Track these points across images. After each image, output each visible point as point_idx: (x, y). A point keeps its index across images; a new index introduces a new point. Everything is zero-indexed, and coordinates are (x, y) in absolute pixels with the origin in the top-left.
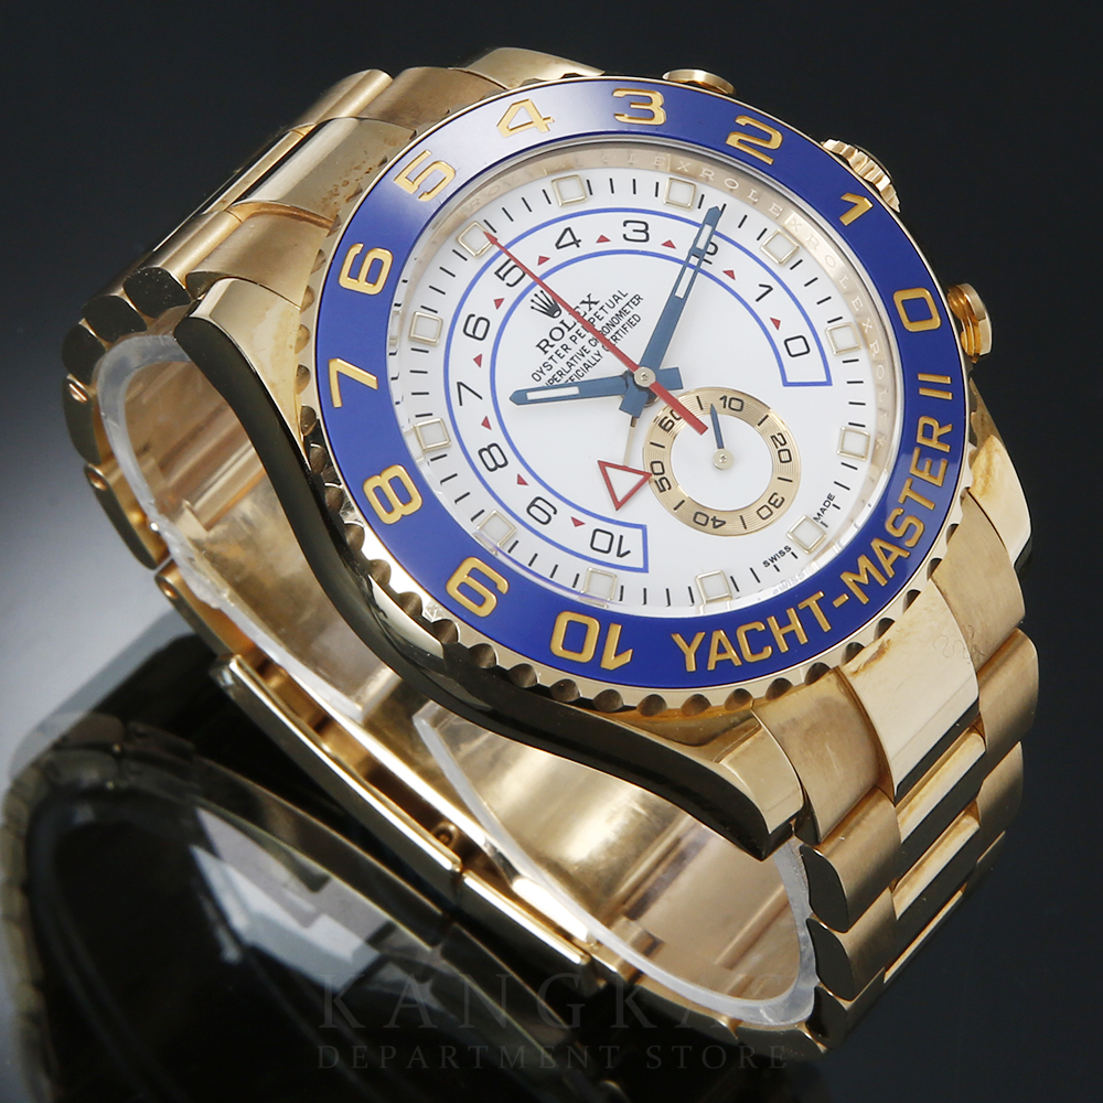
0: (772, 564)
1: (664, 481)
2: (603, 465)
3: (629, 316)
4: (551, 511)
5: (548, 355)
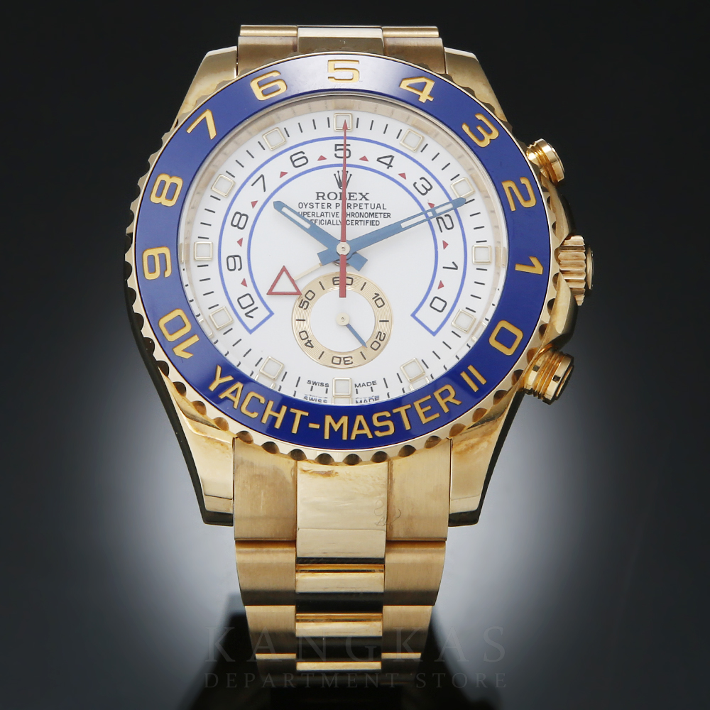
0: (312, 385)
1: (306, 304)
2: (284, 269)
3: (376, 219)
4: (238, 267)
5: (318, 201)
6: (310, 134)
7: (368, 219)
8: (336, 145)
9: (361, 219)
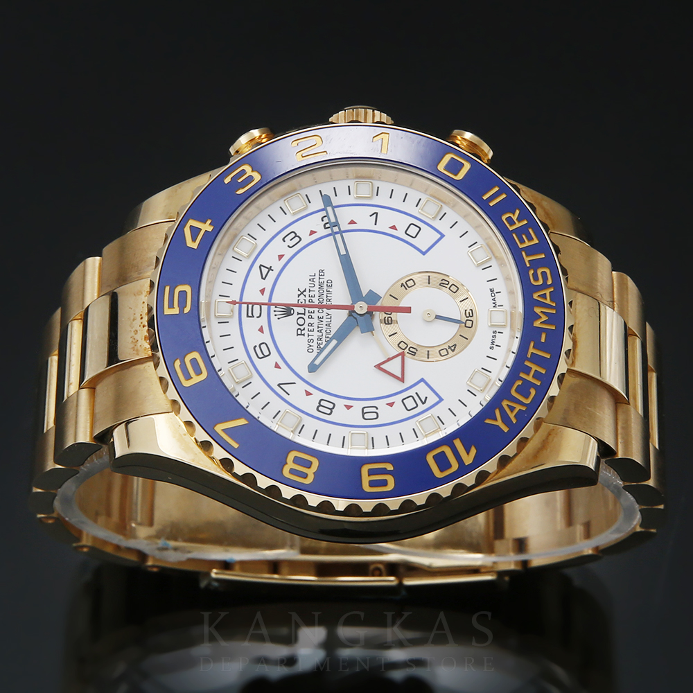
0: (494, 346)
1: (411, 349)
2: (378, 367)
3: (325, 282)
4: (374, 410)
5: (306, 335)
6: (235, 340)
7: (325, 291)
8: (248, 316)
9: (325, 296)
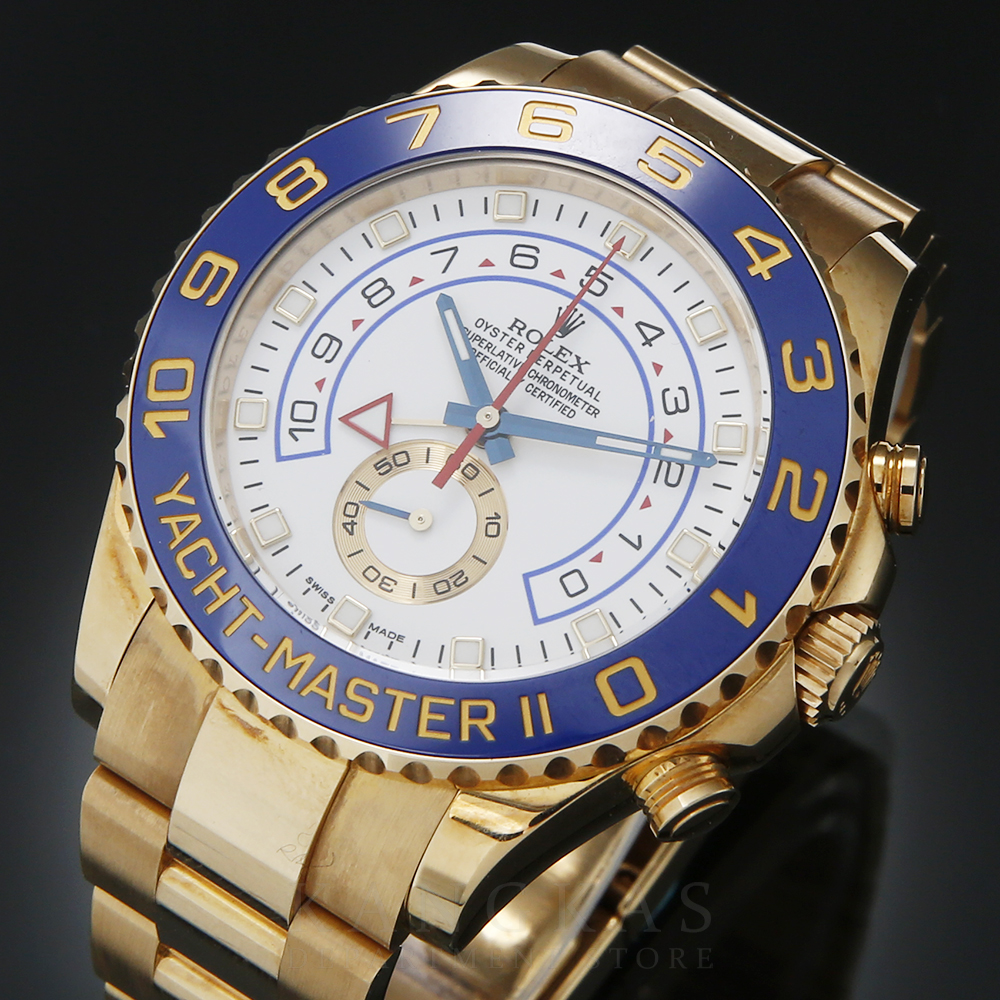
0: (310, 586)
1: (387, 468)
2: (388, 399)
3: (572, 407)
4: (329, 356)
5: (508, 332)
6: (566, 229)
7: (561, 399)
8: (593, 268)
9: (553, 394)
